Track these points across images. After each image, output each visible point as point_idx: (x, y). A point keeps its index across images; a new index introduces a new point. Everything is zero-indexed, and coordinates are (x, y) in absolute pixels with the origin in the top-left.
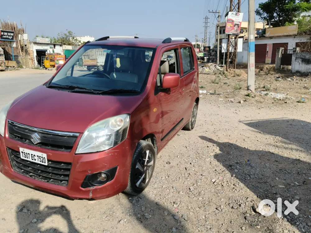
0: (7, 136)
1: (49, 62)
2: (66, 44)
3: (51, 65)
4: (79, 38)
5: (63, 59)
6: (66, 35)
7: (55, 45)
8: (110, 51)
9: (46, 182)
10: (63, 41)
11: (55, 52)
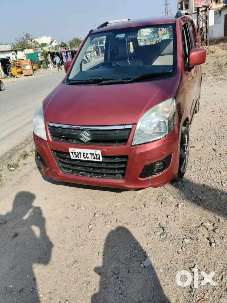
0: (51, 139)
1: (16, 70)
2: (26, 48)
3: (18, 73)
4: (37, 39)
5: (29, 64)
6: (24, 39)
7: (16, 51)
8: (124, 34)
9: (100, 178)
10: (22, 46)
11: (18, 58)
